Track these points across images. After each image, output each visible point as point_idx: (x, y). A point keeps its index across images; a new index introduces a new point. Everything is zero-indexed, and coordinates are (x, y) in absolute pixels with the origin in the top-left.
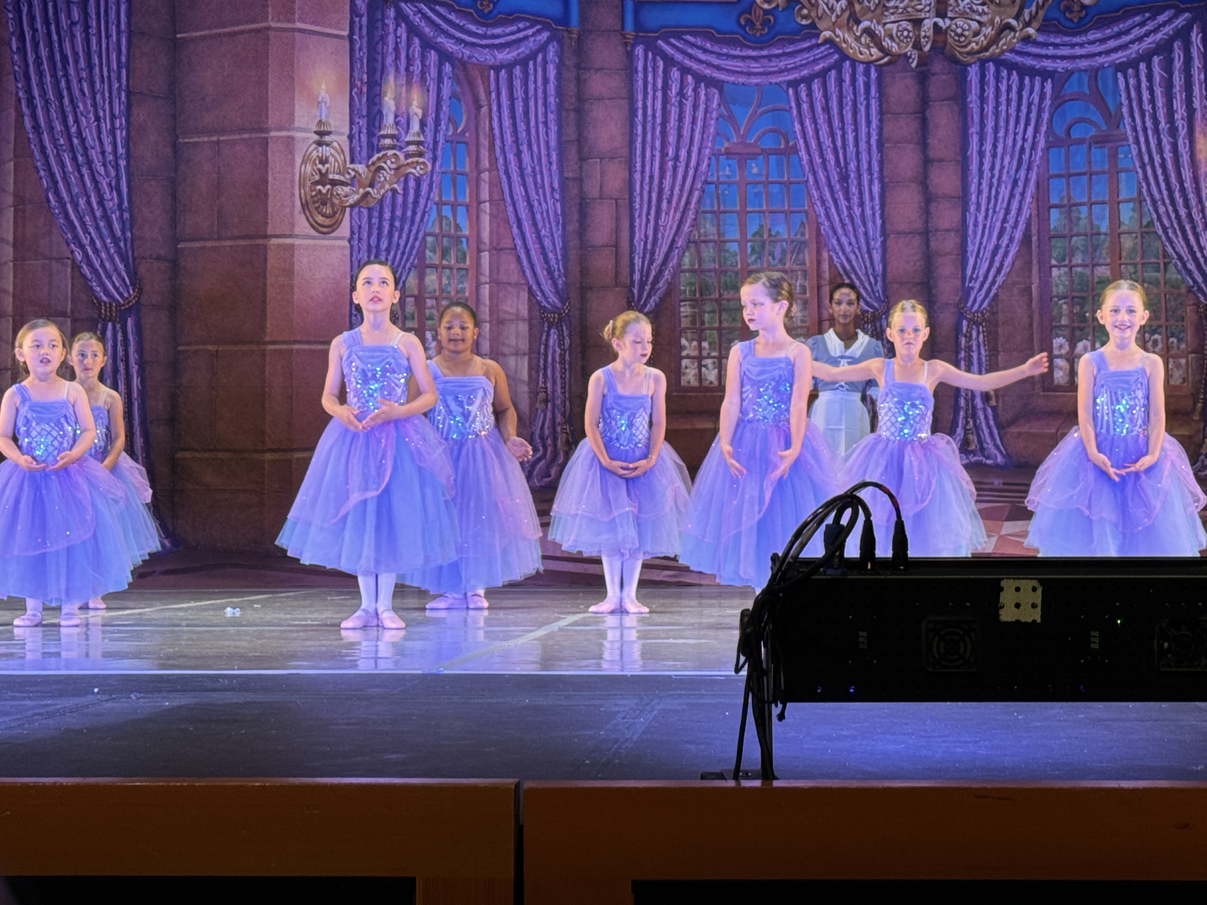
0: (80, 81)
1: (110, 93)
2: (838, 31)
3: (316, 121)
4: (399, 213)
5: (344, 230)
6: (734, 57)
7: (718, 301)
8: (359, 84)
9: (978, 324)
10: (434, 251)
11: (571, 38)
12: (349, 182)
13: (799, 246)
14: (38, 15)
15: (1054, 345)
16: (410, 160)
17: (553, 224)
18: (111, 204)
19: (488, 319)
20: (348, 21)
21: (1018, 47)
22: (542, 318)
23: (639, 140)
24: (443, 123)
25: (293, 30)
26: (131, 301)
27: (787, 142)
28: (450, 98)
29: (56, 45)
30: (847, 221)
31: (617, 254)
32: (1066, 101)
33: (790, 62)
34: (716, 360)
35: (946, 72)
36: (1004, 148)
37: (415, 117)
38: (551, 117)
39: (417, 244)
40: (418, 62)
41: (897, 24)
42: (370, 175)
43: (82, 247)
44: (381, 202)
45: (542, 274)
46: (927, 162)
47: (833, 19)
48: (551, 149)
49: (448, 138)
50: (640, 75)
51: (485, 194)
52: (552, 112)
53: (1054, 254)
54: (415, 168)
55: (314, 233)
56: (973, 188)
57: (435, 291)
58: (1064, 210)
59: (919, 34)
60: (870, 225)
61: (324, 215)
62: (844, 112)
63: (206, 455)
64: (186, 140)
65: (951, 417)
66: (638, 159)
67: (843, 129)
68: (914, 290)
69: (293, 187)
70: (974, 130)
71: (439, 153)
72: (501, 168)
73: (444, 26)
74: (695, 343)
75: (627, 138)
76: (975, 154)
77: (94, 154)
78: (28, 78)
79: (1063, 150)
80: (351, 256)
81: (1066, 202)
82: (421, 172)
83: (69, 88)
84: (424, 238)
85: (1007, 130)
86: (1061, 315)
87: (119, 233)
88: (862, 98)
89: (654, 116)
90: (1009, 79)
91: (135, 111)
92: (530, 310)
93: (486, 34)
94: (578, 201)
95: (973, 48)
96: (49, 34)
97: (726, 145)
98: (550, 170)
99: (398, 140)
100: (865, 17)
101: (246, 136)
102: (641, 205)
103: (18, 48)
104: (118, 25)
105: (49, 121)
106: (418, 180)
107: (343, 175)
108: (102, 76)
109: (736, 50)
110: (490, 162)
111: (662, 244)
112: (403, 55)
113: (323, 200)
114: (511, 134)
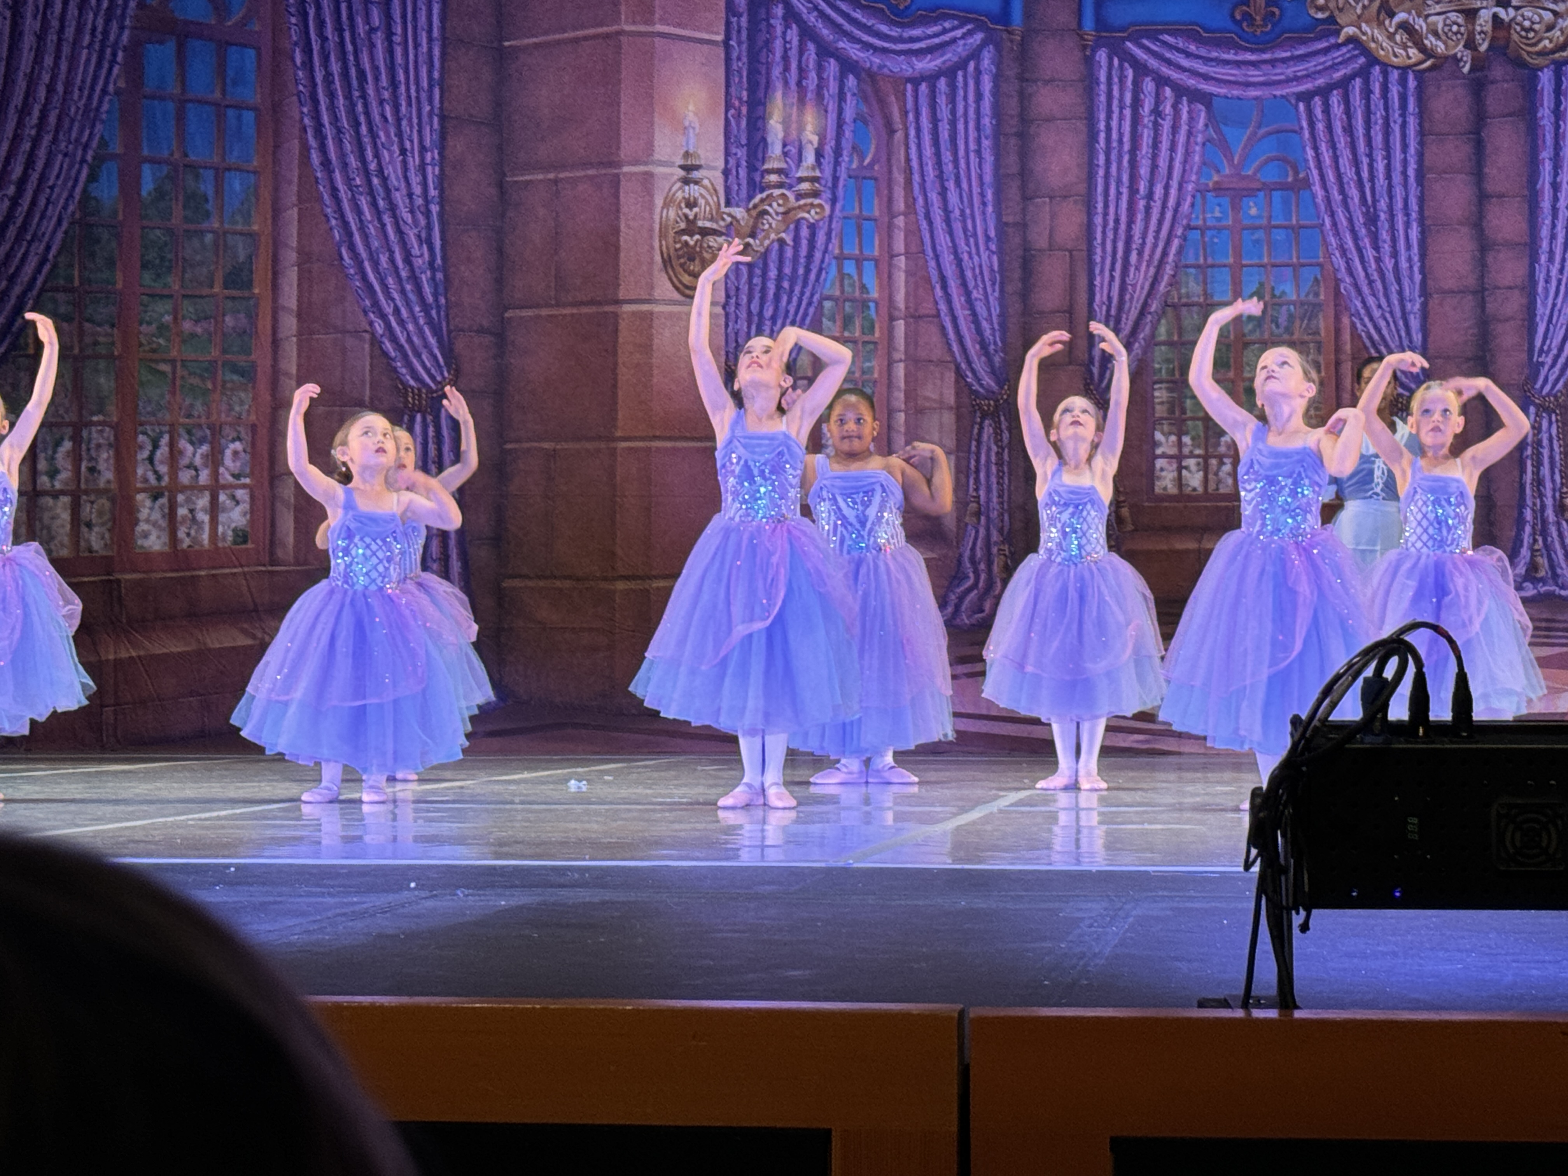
0: (381, 102)
1: (420, 119)
2: (1364, 26)
3: (682, 152)
4: (787, 270)
6: (1227, 62)
8: (737, 103)
9: (1550, 411)
10: (832, 319)
11: (1012, 41)
12: (724, 230)
13: (1312, 310)
14: (328, 20)
16: (802, 202)
17: (988, 284)
18: (420, 261)
19: (903, 407)
20: (723, 22)
22: (973, 406)
23: (1101, 172)
24: (845, 153)
25: (653, 34)
27: (1296, 173)
28: (855, 121)
29: (351, 58)
30: (1375, 276)
31: (1070, 322)
33: (1300, 68)
34: (1201, 460)
35: (1508, 77)
37: (810, 146)
38: (986, 143)
39: (812, 310)
40: (813, 75)
41: (1443, 16)
42: (751, 223)
43: (383, 316)
44: (765, 255)
45: (973, 349)
46: (1482, 197)
47: (1359, 11)
48: (986, 186)
49: (852, 173)
50: (1103, 87)
51: (899, 245)
52: (987, 138)
54: (809, 212)
55: (677, 296)
56: (1545, 232)
59: (1474, 29)
60: (1406, 282)
62: (1372, 133)
63: (541, 583)
64: (516, 179)
65: (1513, 534)
66: (1100, 198)
67: (1370, 155)
68: (1464, 366)
69: (651, 237)
70: (1546, 155)
71: (840, 192)
72: (921, 211)
73: (847, 27)
74: (1173, 438)
75: (1086, 171)
76: (1547, 186)
77: (399, 197)
78: (315, 101)
80: (727, 326)
82: (817, 217)
83: (367, 114)
84: (820, 303)
87: (430, 299)
88: (1396, 115)
89: (1120, 141)
91: (450, 142)
92: (958, 394)
93: (901, 36)
94: (1020, 252)
95: (1545, 47)
96: (342, 43)
97: (1216, 178)
98: (984, 213)
99: (787, 176)
100: (1401, 8)
101: (591, 172)
102: (1103, 259)
103: (303, 63)
104: (430, 31)
105: (342, 156)
106: (813, 227)
107: (717, 223)
108: (409, 97)
109: (1229, 53)
110: (906, 203)
111: (1130, 308)
112: (794, 65)
113: (690, 254)
114: (933, 167)
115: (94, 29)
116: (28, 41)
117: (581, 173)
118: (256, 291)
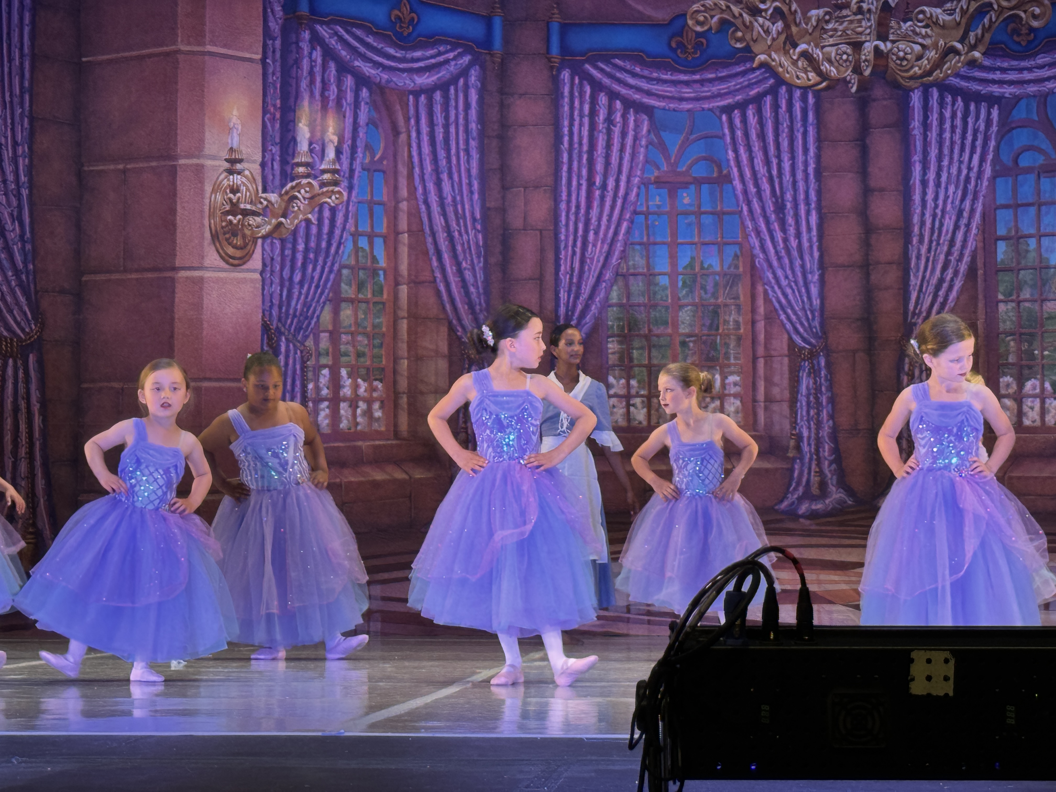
1: (13, 118)
2: (774, 55)
4: (313, 244)
5: (256, 262)
6: (665, 82)
7: (647, 337)
8: (272, 109)
10: (350, 285)
11: (494, 62)
12: (261, 211)
13: (733, 279)
15: (1001, 385)
16: (325, 189)
17: (475, 256)
18: (12, 235)
19: (406, 355)
20: (261, 44)
21: (963, 71)
22: (463, 355)
23: (565, 168)
24: (359, 150)
25: (204, 53)
26: (33, 336)
27: (720, 171)
28: (367, 125)
30: (783, 253)
31: (541, 288)
32: (1013, 129)
33: (722, 87)
34: (645, 399)
35: (886, 96)
36: (949, 177)
38: (473, 144)
39: (332, 276)
40: (334, 87)
41: (836, 47)
42: (283, 205)
44: (295, 233)
45: (462, 308)
46: (867, 191)
47: (769, 42)
48: (473, 178)
49: (365, 166)
50: (566, 100)
51: (403, 224)
52: (473, 139)
53: (1001, 289)
54: (330, 198)
55: (222, 264)
56: (916, 219)
57: (350, 326)
58: (1012, 241)
59: (860, 58)
60: (807, 258)
61: (235, 247)
62: (780, 140)
64: (92, 168)
66: (564, 188)
67: (779, 157)
68: (853, 325)
69: (202, 217)
70: (916, 158)
71: (356, 181)
72: (420, 197)
73: (362, 49)
74: (623, 381)
75: (553, 167)
76: (918, 182)
79: (1010, 180)
80: (263, 289)
81: (1013, 233)
82: (337, 202)
84: (339, 271)
85: (951, 159)
86: (1008, 353)
87: (20, 265)
88: (798, 125)
89: (581, 144)
90: (953, 105)
91: (38, 138)
92: (450, 345)
93: (405, 57)
94: (501, 232)
95: (916, 73)
97: (656, 173)
98: (471, 200)
99: (312, 168)
100: (802, 40)
101: (154, 164)
102: (567, 237)
104: (21, 49)
106: (333, 210)
107: (255, 205)
108: (4, 102)
109: (667, 74)
110: (408, 191)
111: (588, 278)
112: (318, 79)
113: (233, 231)
114: (431, 163)
117: (146, 165)
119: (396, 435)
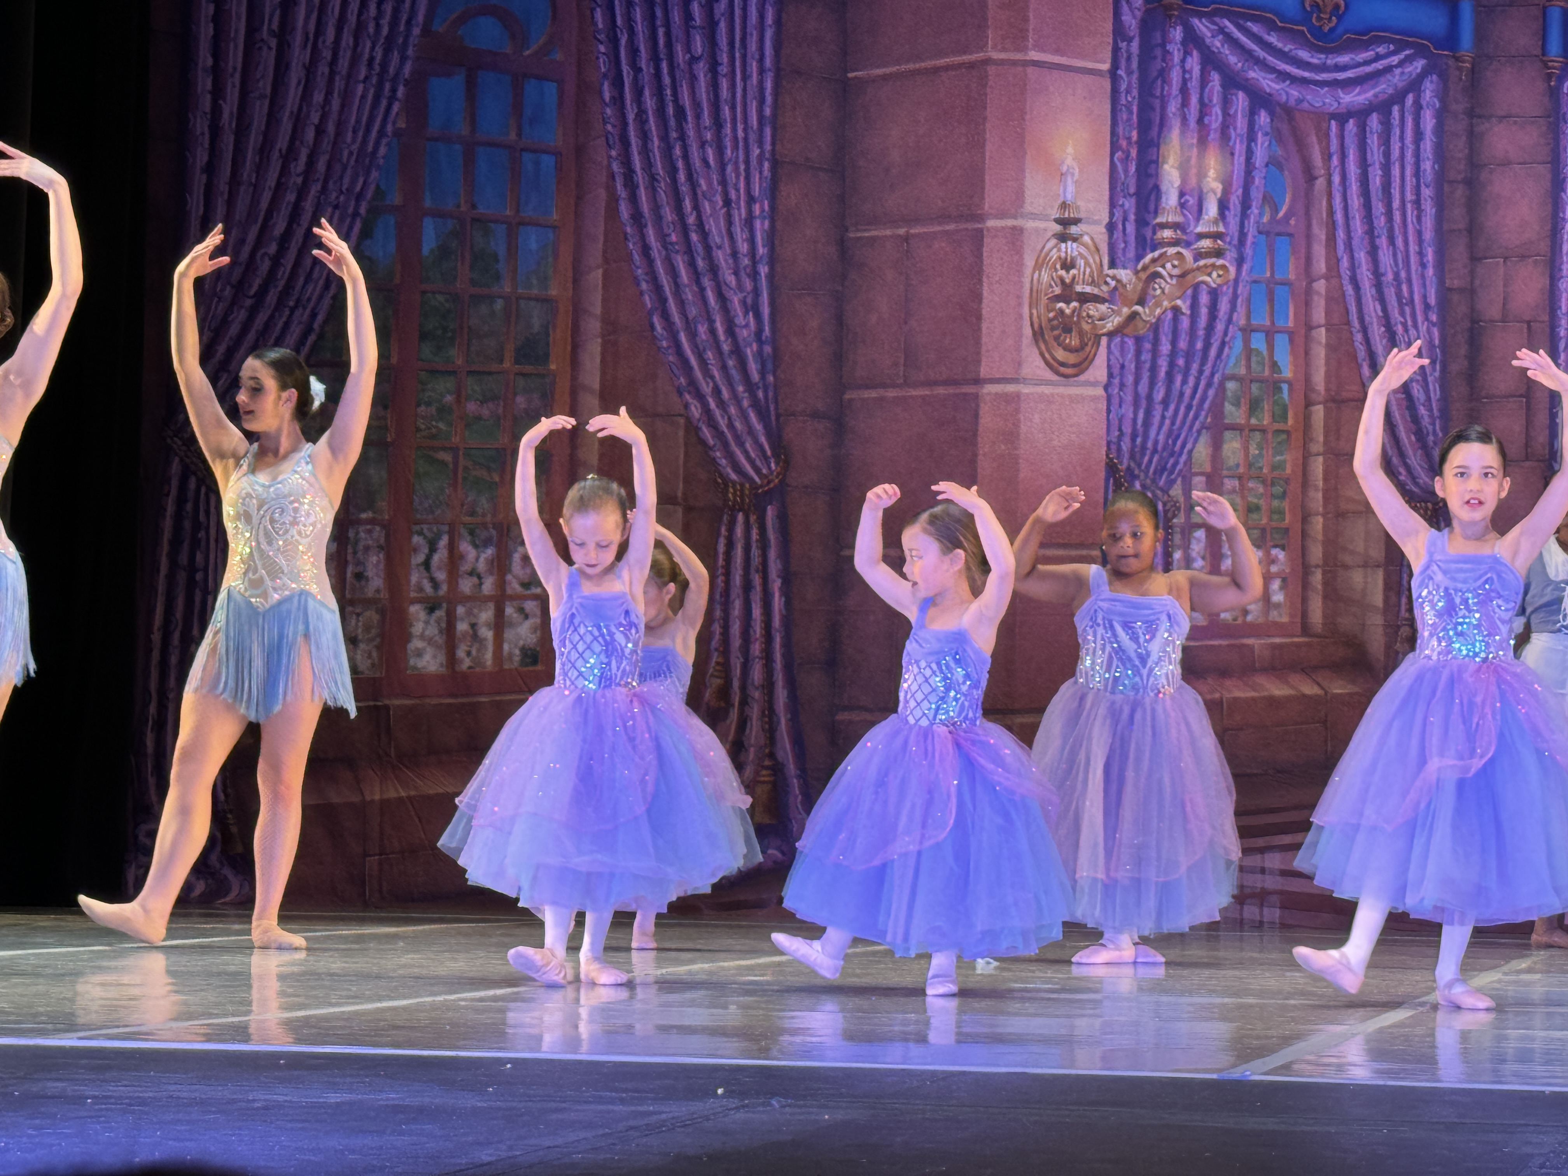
0: (703, 145)
1: (747, 162)
3: (1057, 205)
4: (1183, 344)
5: (1098, 371)
8: (1125, 144)
10: (1237, 404)
11: (1460, 69)
12: (1106, 296)
14: (642, 48)
16: (1202, 263)
18: (745, 333)
19: (1321, 509)
20: (1110, 48)
24: (1254, 204)
25: (1025, 63)
26: (772, 480)
28: (1267, 165)
29: (669, 92)
31: (1528, 408)
37: (1212, 195)
38: (1426, 192)
39: (1211, 393)
40: (1217, 110)
42: (1140, 286)
44: (1156, 328)
45: (1407, 439)
48: (1425, 244)
49: (1261, 228)
51: (1319, 315)
52: (1427, 186)
54: (1209, 275)
55: (1049, 375)
57: (1238, 465)
61: (1067, 349)
64: (859, 235)
69: (1020, 305)
71: (1248, 251)
72: (1346, 274)
73: (1261, 53)
75: (1549, 227)
77: (721, 257)
78: (626, 143)
80: (1109, 411)
82: (1219, 281)
83: (686, 157)
87: (755, 377)
91: (783, 191)
93: (1325, 64)
94: (1467, 324)
96: (658, 75)
98: (1423, 276)
99: (1184, 231)
101: (950, 227)
103: (613, 98)
104: (761, 61)
105: (656, 208)
106: (1214, 294)
107: (1097, 286)
108: (735, 138)
110: (1327, 264)
112: (1194, 100)
113: (1066, 325)
114: (1362, 221)
115: (371, 60)
116: (295, 75)
117: (938, 228)
118: (553, 367)
119: (1306, 629)
